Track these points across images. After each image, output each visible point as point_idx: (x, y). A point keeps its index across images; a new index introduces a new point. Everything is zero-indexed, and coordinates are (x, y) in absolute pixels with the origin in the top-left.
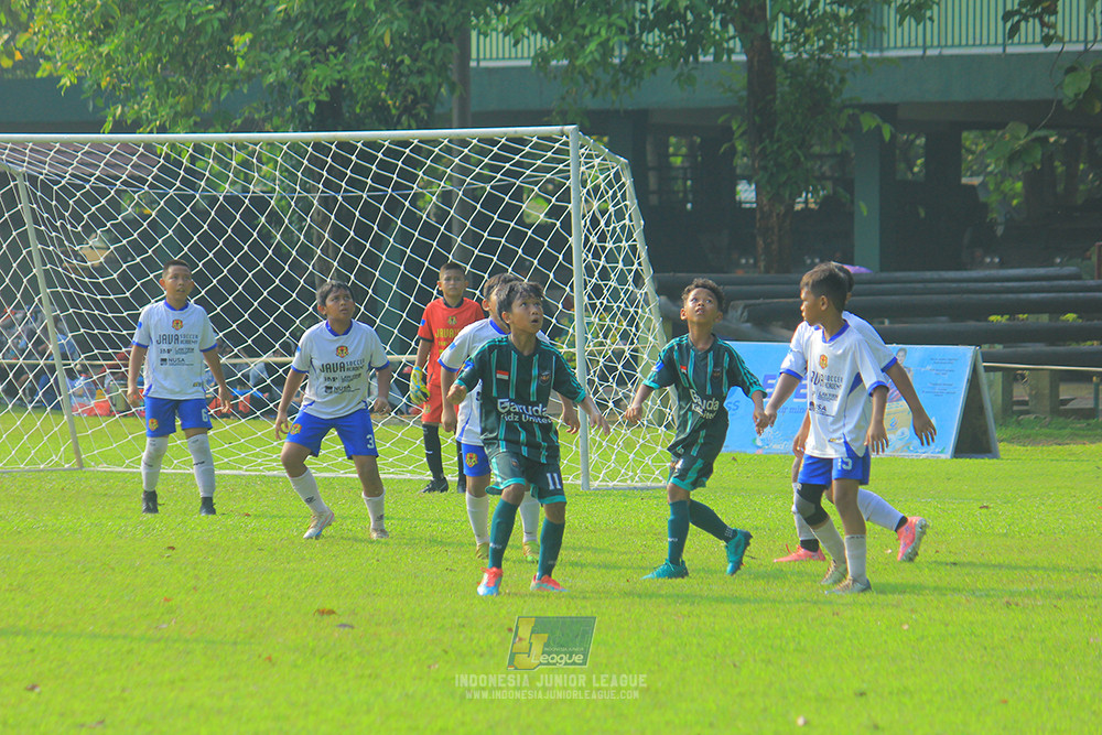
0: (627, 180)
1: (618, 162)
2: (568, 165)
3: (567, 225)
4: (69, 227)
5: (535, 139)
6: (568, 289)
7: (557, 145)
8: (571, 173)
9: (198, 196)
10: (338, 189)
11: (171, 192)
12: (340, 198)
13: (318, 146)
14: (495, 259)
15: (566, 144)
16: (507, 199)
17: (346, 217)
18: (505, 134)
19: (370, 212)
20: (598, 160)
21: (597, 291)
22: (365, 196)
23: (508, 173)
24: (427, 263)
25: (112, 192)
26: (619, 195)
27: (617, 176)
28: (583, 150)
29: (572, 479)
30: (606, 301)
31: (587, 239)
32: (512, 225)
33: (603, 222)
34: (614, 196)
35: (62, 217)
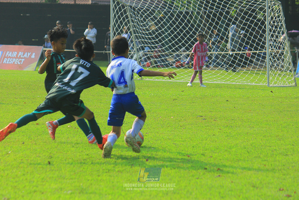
0: (281, 7)
1: (278, 3)
2: (265, 4)
3: (265, 19)
4: (139, 19)
8: (266, 6)
9: (172, 11)
10: (207, 9)
11: (165, 10)
12: (207, 12)
14: (246, 27)
16: (250, 12)
17: (208, 16)
19: (215, 15)
20: (273, 2)
21: (272, 36)
22: (214, 11)
23: (250, 6)
25: (150, 10)
26: (279, 11)
29: (265, 84)
30: (274, 38)
31: (270, 22)
32: (251, 19)
33: (274, 18)
34: (277, 11)
35: (138, 16)
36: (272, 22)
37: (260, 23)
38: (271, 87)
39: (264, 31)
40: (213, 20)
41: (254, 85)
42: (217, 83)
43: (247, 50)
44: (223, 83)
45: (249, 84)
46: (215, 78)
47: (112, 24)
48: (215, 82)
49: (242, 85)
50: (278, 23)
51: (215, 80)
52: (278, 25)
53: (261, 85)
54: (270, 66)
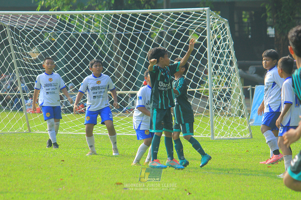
0: (227, 27)
1: (224, 21)
2: (206, 22)
3: (205, 43)
4: (25, 45)
5: (194, 13)
6: (206, 67)
7: (202, 15)
8: (207, 25)
9: (72, 34)
10: (122, 31)
11: (62, 32)
12: (123, 34)
13: (115, 16)
15: (205, 14)
16: (184, 34)
17: (125, 41)
18: (183, 11)
19: (134, 39)
20: (217, 20)
21: (217, 68)
22: (132, 33)
23: (184, 25)
25: (41, 32)
26: (225, 33)
27: (224, 26)
28: (211, 16)
29: (208, 136)
30: (219, 71)
31: (213, 49)
32: (185, 44)
33: (219, 42)
34: (223, 33)
35: (23, 41)
36: (215, 49)
37: (198, 50)
38: (217, 139)
39: (205, 62)
40: (132, 46)
50: (224, 49)
52: (224, 52)
53: (202, 136)
54: (214, 111)
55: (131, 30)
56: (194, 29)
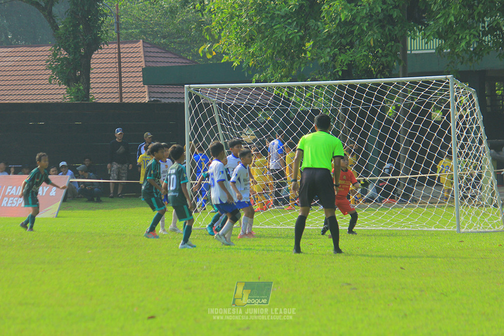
0: (475, 98)
1: (471, 90)
2: (449, 92)
3: (449, 118)
4: (235, 123)
5: (434, 81)
6: (450, 145)
7: (444, 84)
8: (450, 96)
9: (289, 109)
10: (349, 105)
11: (278, 108)
12: (350, 109)
13: (340, 86)
14: (418, 133)
15: (448, 83)
16: (422, 107)
17: (352, 116)
18: (421, 79)
19: (363, 114)
20: (462, 90)
21: (462, 147)
22: (361, 108)
23: (423, 96)
24: (388, 136)
25: (253, 108)
26: (471, 105)
27: (471, 97)
28: (455, 86)
29: (452, 228)
30: (466, 151)
31: (458, 124)
32: (425, 118)
33: (465, 116)
34: (469, 105)
35: (232, 119)
36: (461, 124)
37: (440, 126)
38: (464, 232)
39: (448, 139)
40: (360, 123)
41: (433, 231)
42: (369, 228)
43: (420, 173)
44: (381, 228)
45: (426, 229)
46: (366, 220)
47: (188, 134)
48: (367, 227)
49: (414, 231)
50: (471, 124)
51: (366, 225)
52: (472, 128)
53: (446, 230)
54: (459, 199)
55: (359, 103)
56: (435, 101)
